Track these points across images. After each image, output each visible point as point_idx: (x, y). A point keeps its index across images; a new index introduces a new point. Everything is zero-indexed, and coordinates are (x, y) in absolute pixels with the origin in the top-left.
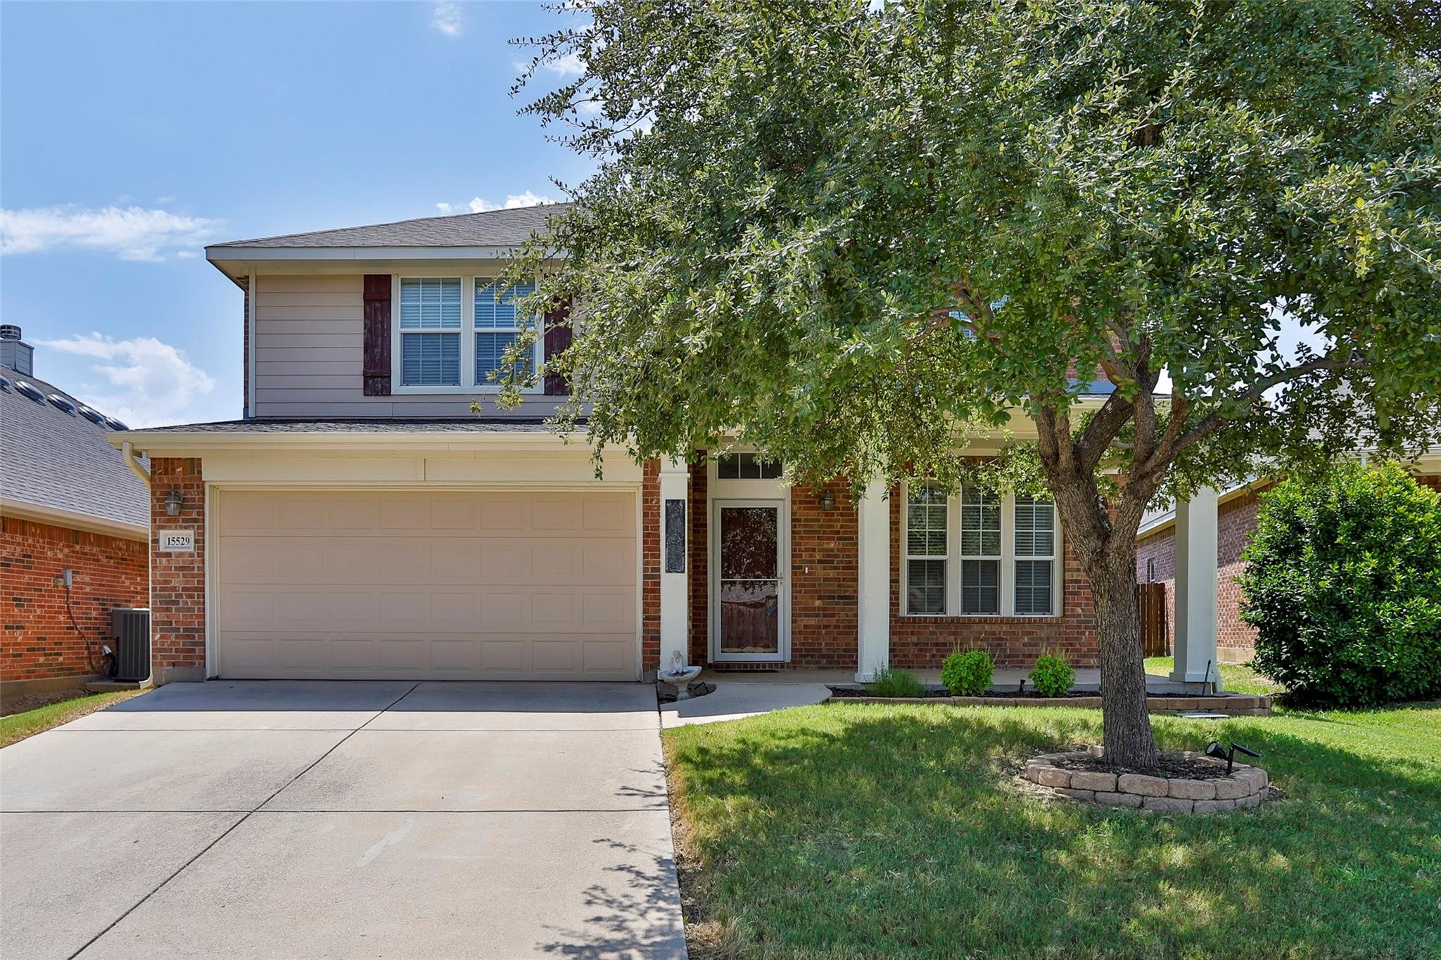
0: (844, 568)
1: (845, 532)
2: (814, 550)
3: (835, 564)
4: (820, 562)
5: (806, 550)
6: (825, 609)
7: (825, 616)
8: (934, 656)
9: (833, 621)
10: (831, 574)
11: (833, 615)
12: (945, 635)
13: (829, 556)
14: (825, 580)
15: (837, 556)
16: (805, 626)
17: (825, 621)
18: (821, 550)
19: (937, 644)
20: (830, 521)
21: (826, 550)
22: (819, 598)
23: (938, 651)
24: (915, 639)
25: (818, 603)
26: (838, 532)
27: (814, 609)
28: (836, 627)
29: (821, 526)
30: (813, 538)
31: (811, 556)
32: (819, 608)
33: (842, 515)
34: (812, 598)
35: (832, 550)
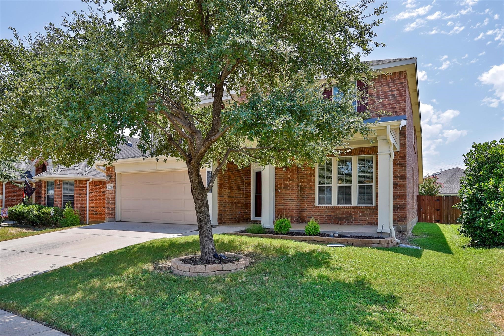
0: (291, 190)
1: (291, 178)
2: (282, 184)
3: (288, 189)
4: (283, 188)
5: (280, 184)
6: (285, 203)
7: (285, 206)
8: (326, 220)
9: (288, 207)
10: (287, 192)
11: (288, 205)
12: (330, 212)
13: (286, 186)
14: (285, 194)
15: (289, 186)
16: (279, 209)
18: (284, 184)
19: (327, 216)
20: (287, 174)
21: (286, 184)
22: (283, 200)
23: (328, 218)
24: (319, 214)
26: (289, 178)
28: (289, 209)
29: (284, 176)
30: (281, 180)
31: (281, 186)
32: (283, 203)
33: (291, 172)
34: (281, 200)
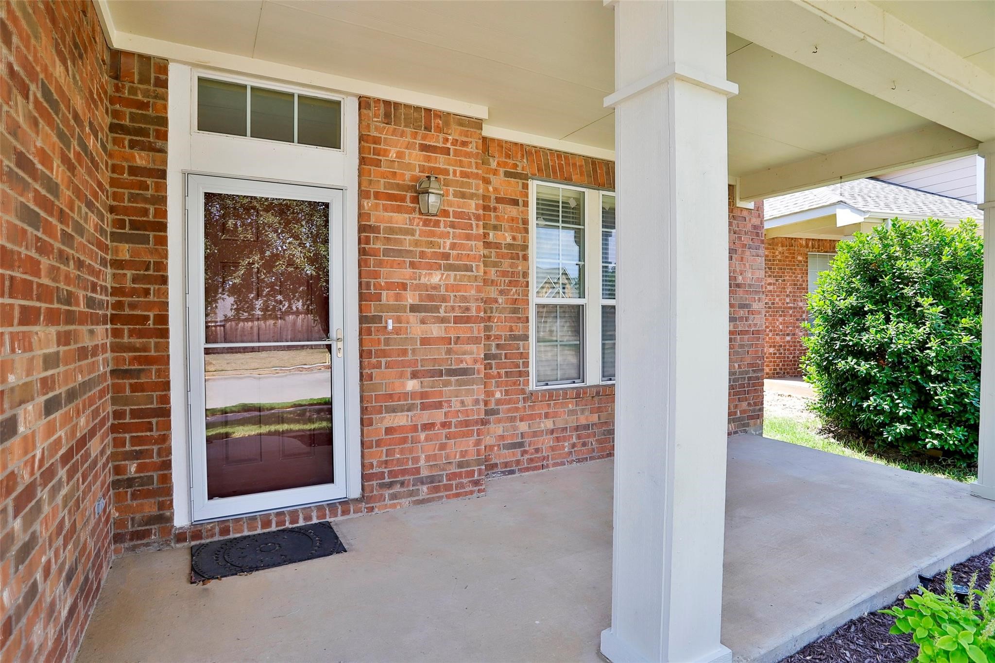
0: (457, 320)
1: (459, 257)
2: (404, 286)
3: (442, 314)
4: (414, 309)
5: (390, 286)
6: (424, 395)
7: (424, 407)
8: (574, 446)
9: (438, 416)
10: (436, 330)
11: (439, 405)
12: (587, 413)
13: (431, 298)
14: (425, 341)
15: (444, 299)
16: (389, 430)
17: (426, 417)
18: (417, 287)
19: (577, 428)
20: (432, 234)
21: (426, 287)
22: (414, 375)
23: (579, 437)
24: (549, 424)
25: (412, 385)
26: (446, 256)
27: (405, 395)
28: (444, 425)
29: (417, 243)
30: (400, 265)
31: (398, 297)
32: (413, 395)
33: (453, 226)
34: (401, 375)
35: (436, 287)
